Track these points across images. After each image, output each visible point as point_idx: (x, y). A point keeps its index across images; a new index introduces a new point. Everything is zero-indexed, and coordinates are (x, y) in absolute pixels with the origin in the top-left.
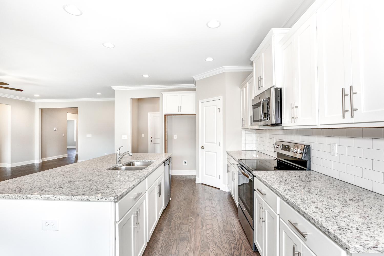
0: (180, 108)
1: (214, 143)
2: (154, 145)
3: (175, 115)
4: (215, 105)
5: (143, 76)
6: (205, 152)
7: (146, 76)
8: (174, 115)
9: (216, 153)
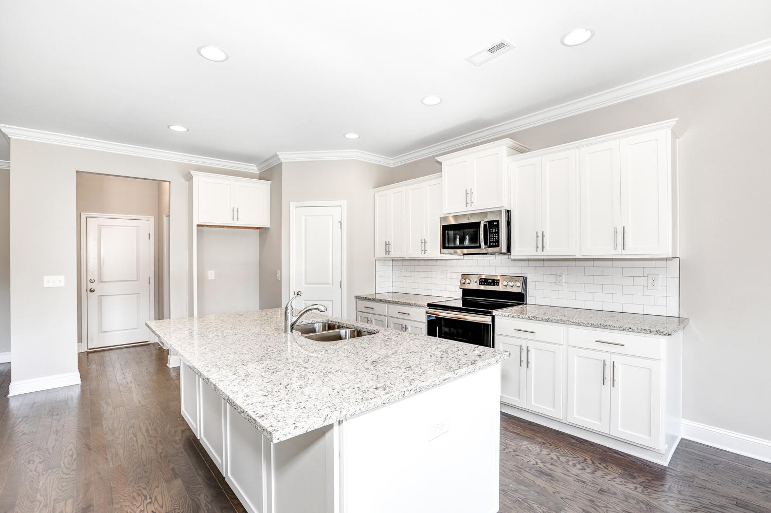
0: (235, 212)
1: (329, 284)
2: (101, 299)
3: (211, 226)
4: (330, 215)
5: (171, 127)
6: (304, 301)
7: (178, 128)
8: (207, 226)
9: (331, 302)
